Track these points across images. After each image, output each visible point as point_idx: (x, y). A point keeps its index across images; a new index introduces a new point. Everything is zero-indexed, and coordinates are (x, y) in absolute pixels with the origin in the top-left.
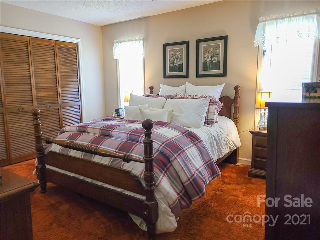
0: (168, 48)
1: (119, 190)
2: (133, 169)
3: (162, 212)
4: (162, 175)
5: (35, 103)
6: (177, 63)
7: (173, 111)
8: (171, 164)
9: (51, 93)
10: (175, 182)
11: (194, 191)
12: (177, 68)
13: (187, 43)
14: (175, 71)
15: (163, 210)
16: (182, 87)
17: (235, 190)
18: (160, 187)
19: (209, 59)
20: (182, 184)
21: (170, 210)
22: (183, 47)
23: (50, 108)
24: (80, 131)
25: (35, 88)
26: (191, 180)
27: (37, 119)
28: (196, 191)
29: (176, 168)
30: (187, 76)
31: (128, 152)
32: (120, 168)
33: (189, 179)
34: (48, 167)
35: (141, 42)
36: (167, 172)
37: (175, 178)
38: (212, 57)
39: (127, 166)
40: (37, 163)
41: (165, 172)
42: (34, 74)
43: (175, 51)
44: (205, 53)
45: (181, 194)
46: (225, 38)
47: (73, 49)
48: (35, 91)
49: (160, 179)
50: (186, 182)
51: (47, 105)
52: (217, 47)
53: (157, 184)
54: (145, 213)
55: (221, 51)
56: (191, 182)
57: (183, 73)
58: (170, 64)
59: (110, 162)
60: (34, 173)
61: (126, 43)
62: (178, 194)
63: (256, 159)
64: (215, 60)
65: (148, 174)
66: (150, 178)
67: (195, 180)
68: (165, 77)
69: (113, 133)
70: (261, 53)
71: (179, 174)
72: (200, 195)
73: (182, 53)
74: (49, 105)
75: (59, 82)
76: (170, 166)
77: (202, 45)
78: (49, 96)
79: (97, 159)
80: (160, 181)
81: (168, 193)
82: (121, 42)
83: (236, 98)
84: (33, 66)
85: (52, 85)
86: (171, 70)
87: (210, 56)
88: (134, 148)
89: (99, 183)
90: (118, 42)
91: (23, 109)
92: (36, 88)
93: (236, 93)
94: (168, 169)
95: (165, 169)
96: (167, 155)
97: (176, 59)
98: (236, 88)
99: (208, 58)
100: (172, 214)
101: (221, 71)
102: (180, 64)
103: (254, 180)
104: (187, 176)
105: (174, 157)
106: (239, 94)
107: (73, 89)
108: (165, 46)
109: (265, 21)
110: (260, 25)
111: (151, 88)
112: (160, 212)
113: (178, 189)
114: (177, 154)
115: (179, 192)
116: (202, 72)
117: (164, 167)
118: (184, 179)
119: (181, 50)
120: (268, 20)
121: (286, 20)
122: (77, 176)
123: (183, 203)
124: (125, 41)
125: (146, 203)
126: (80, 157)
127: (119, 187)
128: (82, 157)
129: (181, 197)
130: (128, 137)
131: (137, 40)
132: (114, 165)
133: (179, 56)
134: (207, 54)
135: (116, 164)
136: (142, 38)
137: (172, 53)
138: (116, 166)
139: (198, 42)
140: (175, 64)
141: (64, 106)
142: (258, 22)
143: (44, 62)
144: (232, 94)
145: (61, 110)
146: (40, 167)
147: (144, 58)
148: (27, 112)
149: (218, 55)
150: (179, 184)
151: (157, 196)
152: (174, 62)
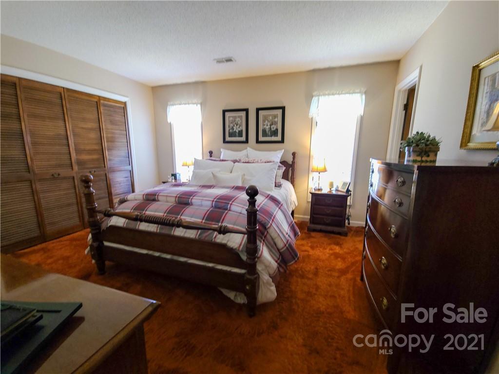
0: (227, 114)
1: (211, 265)
2: (228, 241)
3: (263, 282)
4: (262, 244)
5: (76, 168)
6: (237, 129)
7: (244, 175)
8: (267, 232)
9: (95, 157)
10: (273, 250)
11: (291, 256)
12: (237, 134)
13: (247, 110)
14: (235, 136)
15: (265, 281)
16: (244, 152)
17: (302, 245)
18: (262, 258)
19: (268, 127)
20: (278, 250)
21: (271, 280)
22: (243, 114)
23: (96, 173)
24: (148, 200)
25: (74, 150)
26: (287, 245)
27: (89, 187)
28: (292, 256)
29: (272, 235)
30: (247, 141)
31: (218, 222)
32: (212, 240)
33: (286, 245)
34: (106, 244)
35: (199, 106)
36: (265, 240)
37: (272, 246)
38: (271, 125)
39: (220, 239)
40: (91, 241)
41: (264, 241)
42: (71, 134)
43: (235, 117)
44: (264, 121)
45: (279, 261)
46: (283, 109)
47: (120, 107)
48: (75, 154)
49: (261, 249)
50: (283, 248)
51: (91, 170)
52: (276, 116)
53: (259, 256)
54: (248, 288)
55: (279, 120)
56: (287, 248)
57: (243, 139)
58: (229, 130)
59: (197, 234)
60: (86, 252)
61: (182, 105)
62: (276, 262)
63: (314, 216)
64: (273, 128)
65: (251, 246)
66: (252, 250)
67: (290, 245)
68: (225, 141)
69: (193, 201)
70: (314, 124)
71: (276, 240)
72: (296, 259)
73: (241, 119)
74: (93, 170)
75: (105, 144)
76: (267, 234)
77: (261, 113)
78: (93, 160)
79: (179, 232)
80: (262, 252)
81: (270, 263)
82: (175, 105)
83: (293, 162)
84: (70, 124)
85: (96, 147)
86: (231, 135)
87: (269, 124)
88: (225, 216)
89: (182, 259)
90: (173, 105)
91: (59, 175)
92: (76, 150)
93: (294, 158)
94: (265, 237)
95: (263, 238)
96: (262, 222)
97: (235, 125)
98: (294, 154)
99: (267, 125)
100: (273, 284)
101: (279, 138)
102: (239, 129)
103: (313, 234)
104: (283, 242)
105: (269, 224)
106: (296, 160)
107: (123, 152)
108: (224, 112)
109: (319, 96)
110: (315, 99)
111: (211, 153)
112: (261, 283)
113: (276, 256)
114: (271, 220)
115: (276, 259)
116: (261, 139)
117: (261, 235)
118: (280, 245)
119: (241, 117)
120: (321, 96)
121: (336, 96)
122: (151, 252)
123: (281, 270)
124: (180, 104)
125: (249, 277)
126: (155, 231)
127: (210, 262)
128: (157, 230)
129: (278, 264)
130: (214, 205)
131: (194, 104)
132: (203, 238)
133: (239, 123)
134: (266, 122)
135: (206, 236)
136: (199, 102)
137: (231, 119)
138: (206, 239)
139: (258, 110)
140: (234, 130)
141: (113, 171)
142: (313, 97)
143: (84, 120)
144: (290, 160)
145: (110, 176)
146: (95, 244)
147: (202, 123)
148: (65, 178)
149: (276, 123)
150: (276, 251)
151: (259, 267)
152: (234, 128)
